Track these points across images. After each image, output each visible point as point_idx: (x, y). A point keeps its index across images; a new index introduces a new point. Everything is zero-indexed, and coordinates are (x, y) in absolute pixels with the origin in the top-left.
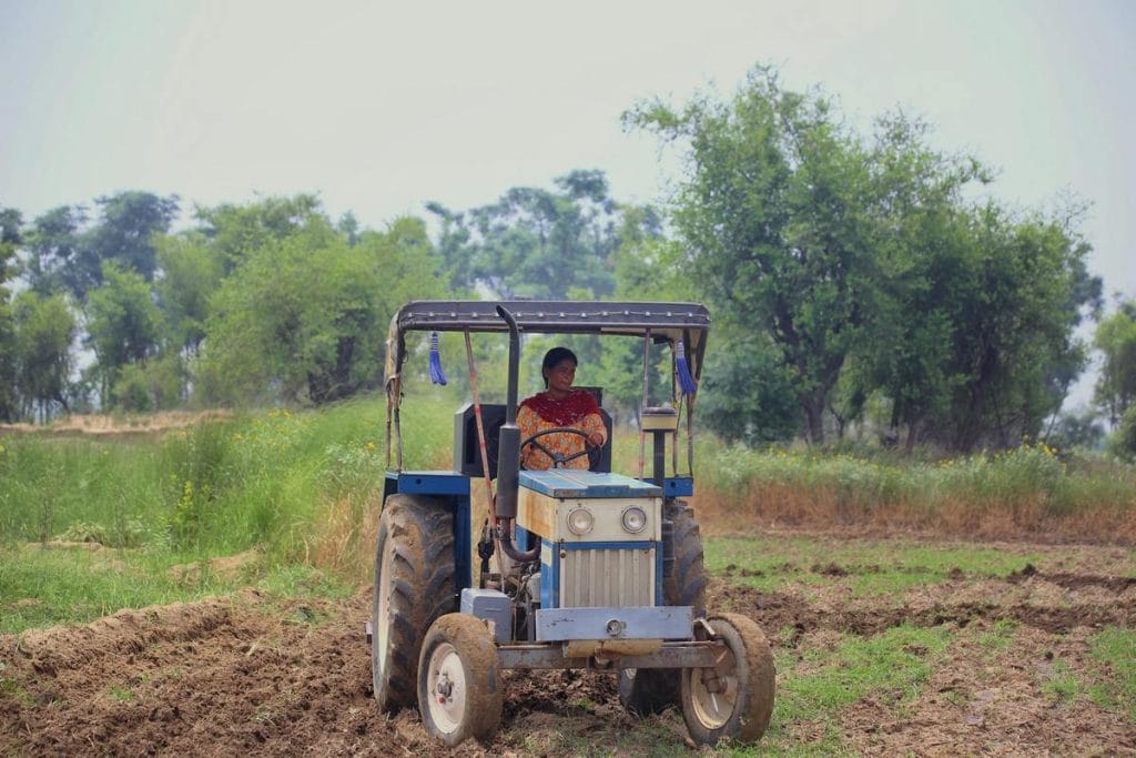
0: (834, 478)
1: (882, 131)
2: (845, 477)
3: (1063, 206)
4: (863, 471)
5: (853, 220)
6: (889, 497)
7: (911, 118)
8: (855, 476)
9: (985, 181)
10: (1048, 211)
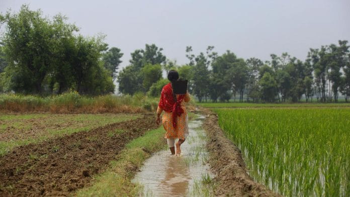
0: (26, 101)
1: (55, 20)
2: (29, 100)
3: (100, 36)
4: (33, 98)
5: (44, 41)
6: (39, 105)
7: (63, 16)
8: (31, 100)
9: (77, 31)
10: (96, 38)
